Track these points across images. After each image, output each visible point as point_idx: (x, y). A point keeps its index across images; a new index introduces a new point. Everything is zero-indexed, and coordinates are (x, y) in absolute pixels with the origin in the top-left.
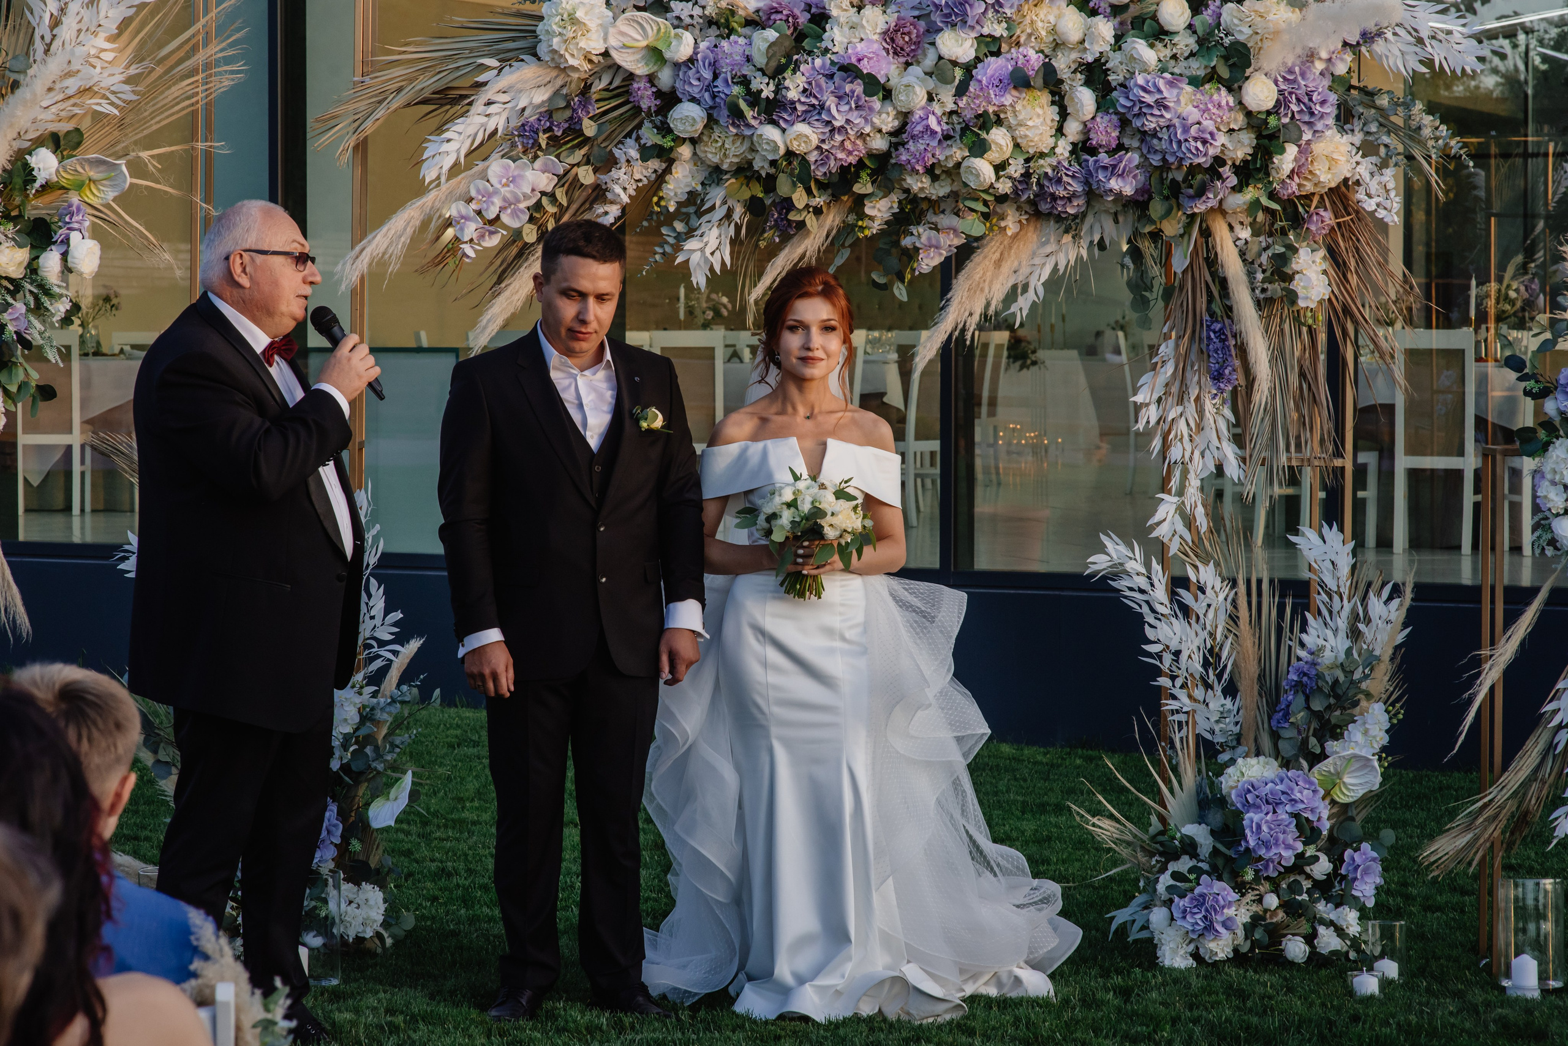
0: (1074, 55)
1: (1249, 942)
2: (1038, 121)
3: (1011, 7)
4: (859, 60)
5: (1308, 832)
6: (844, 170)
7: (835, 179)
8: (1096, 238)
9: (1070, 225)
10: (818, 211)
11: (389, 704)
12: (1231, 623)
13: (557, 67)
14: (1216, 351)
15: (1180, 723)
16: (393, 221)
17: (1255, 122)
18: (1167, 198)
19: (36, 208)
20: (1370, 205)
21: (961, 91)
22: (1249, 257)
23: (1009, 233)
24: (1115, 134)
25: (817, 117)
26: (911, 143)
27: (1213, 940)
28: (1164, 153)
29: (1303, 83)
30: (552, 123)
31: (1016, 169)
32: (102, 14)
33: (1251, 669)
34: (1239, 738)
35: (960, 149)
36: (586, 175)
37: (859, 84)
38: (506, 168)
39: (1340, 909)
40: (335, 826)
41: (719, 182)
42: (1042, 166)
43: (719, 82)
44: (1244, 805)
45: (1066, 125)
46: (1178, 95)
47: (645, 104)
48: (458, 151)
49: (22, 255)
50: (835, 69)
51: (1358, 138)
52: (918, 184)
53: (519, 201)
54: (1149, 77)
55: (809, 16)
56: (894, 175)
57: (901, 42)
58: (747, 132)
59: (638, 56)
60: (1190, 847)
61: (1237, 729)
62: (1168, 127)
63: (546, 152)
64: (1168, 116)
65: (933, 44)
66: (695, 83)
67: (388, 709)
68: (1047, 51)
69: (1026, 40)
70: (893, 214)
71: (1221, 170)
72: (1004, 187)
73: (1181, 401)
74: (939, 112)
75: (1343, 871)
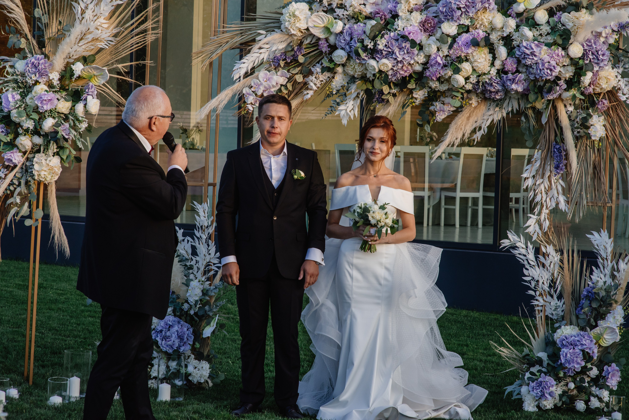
0: (499, 33)
1: (561, 402)
2: (482, 60)
3: (472, 13)
4: (409, 34)
5: (587, 357)
6: (404, 78)
7: (400, 82)
8: (510, 109)
9: (499, 103)
10: (394, 95)
11: (214, 289)
12: (561, 270)
13: (288, 34)
14: (557, 157)
15: (538, 310)
16: (221, 94)
17: (574, 62)
18: (536, 93)
19: (74, 85)
20: (623, 98)
21: (451, 47)
22: (572, 118)
23: (473, 106)
24: (515, 66)
25: (391, 57)
26: (430, 68)
27: (545, 400)
28: (535, 74)
29: (595, 46)
30: (286, 57)
31: (473, 79)
32: (102, 9)
33: (569, 289)
34: (563, 318)
35: (450, 71)
36: (299, 78)
37: (408, 43)
38: (266, 74)
39: (601, 390)
40: (190, 337)
41: (354, 82)
42: (484, 79)
43: (352, 42)
44: (562, 346)
45: (495, 62)
46: (540, 50)
47: (324, 50)
48: (247, 68)
49: (69, 104)
50: (399, 37)
51: (621, 70)
52: (434, 85)
53: (270, 88)
54: (528, 43)
55: (391, 15)
56: (424, 80)
57: (427, 27)
58: (364, 62)
59: (321, 31)
60: (540, 362)
61: (562, 314)
62: (536, 63)
63: (283, 68)
64: (536, 59)
65: (440, 27)
66: (343, 41)
67: (213, 291)
68: (488, 31)
69: (479, 27)
70: (425, 97)
71: (559, 82)
72: (469, 87)
73: (542, 178)
74: (441, 56)
75: (603, 374)
